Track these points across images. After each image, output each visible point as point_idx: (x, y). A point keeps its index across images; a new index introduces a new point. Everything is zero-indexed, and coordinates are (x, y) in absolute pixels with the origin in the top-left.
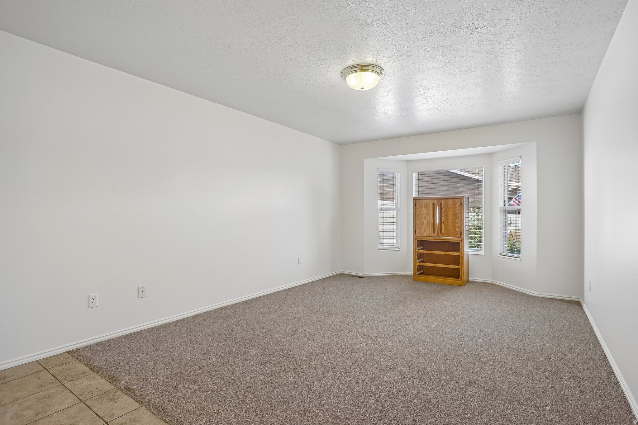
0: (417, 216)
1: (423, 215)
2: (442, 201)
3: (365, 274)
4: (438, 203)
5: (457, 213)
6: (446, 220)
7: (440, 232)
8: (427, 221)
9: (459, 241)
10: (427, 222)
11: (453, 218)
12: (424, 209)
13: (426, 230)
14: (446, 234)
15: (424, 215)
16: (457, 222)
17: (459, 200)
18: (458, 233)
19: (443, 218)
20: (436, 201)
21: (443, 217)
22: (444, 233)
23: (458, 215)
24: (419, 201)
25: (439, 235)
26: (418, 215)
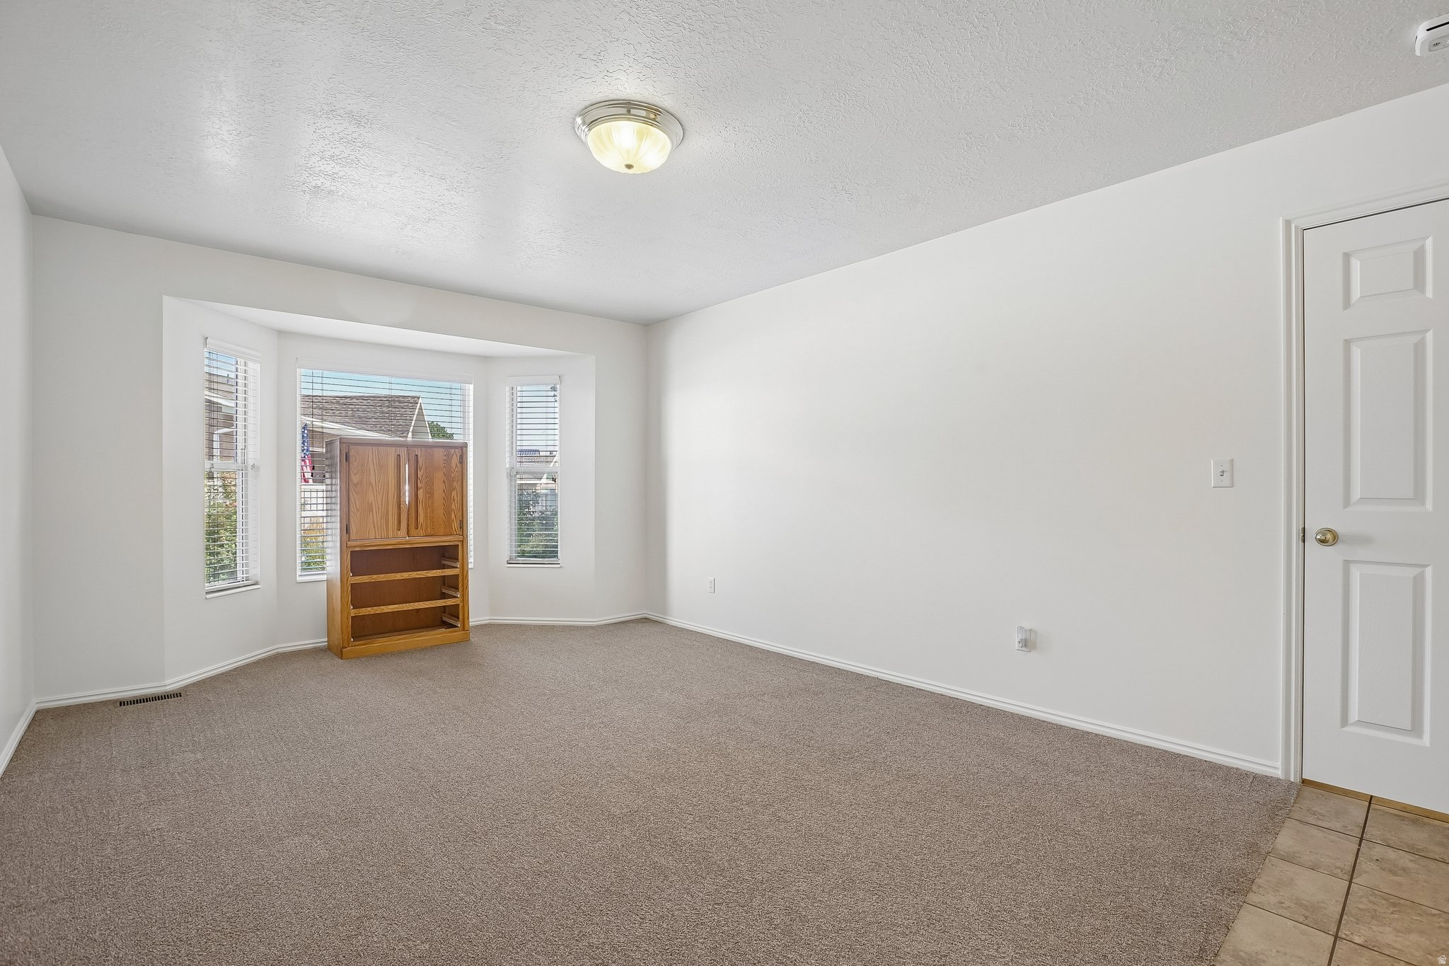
0: (351, 488)
1: (371, 484)
2: (418, 452)
3: (172, 683)
4: (409, 454)
5: (454, 481)
6: (428, 496)
7: (413, 524)
8: (379, 499)
9: (457, 543)
10: (380, 504)
11: (444, 491)
12: (372, 469)
13: (379, 522)
14: (429, 530)
15: (374, 485)
16: (454, 500)
17: (457, 450)
18: (455, 525)
19: (420, 492)
20: (403, 452)
21: (421, 490)
22: (424, 527)
23: (455, 484)
24: (360, 448)
25: (413, 531)
26: (356, 485)
